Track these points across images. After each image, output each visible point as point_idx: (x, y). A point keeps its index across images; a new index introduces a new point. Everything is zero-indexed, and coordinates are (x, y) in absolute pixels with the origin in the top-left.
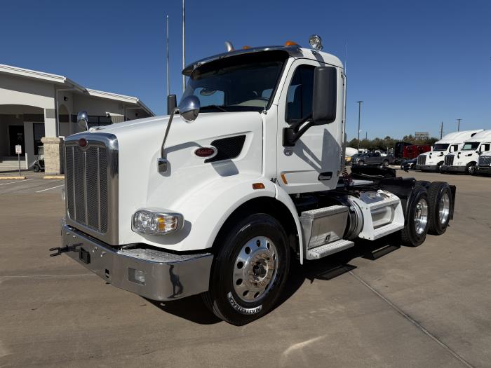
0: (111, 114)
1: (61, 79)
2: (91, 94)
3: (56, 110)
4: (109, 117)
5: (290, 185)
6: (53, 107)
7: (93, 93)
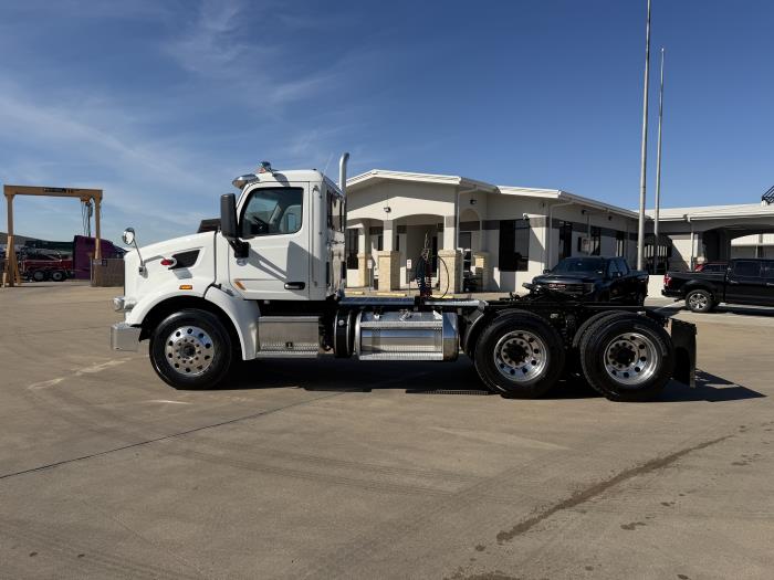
0: (530, 216)
1: (456, 180)
2: (503, 192)
3: (456, 217)
4: (528, 219)
5: (248, 291)
6: (453, 214)
7: (505, 190)
